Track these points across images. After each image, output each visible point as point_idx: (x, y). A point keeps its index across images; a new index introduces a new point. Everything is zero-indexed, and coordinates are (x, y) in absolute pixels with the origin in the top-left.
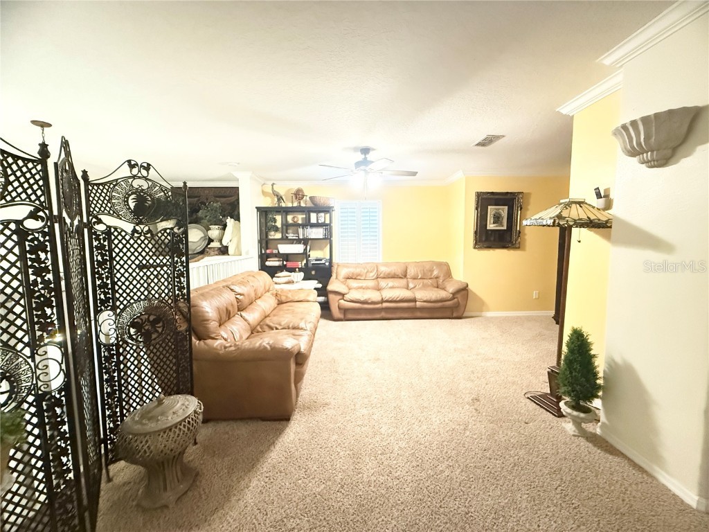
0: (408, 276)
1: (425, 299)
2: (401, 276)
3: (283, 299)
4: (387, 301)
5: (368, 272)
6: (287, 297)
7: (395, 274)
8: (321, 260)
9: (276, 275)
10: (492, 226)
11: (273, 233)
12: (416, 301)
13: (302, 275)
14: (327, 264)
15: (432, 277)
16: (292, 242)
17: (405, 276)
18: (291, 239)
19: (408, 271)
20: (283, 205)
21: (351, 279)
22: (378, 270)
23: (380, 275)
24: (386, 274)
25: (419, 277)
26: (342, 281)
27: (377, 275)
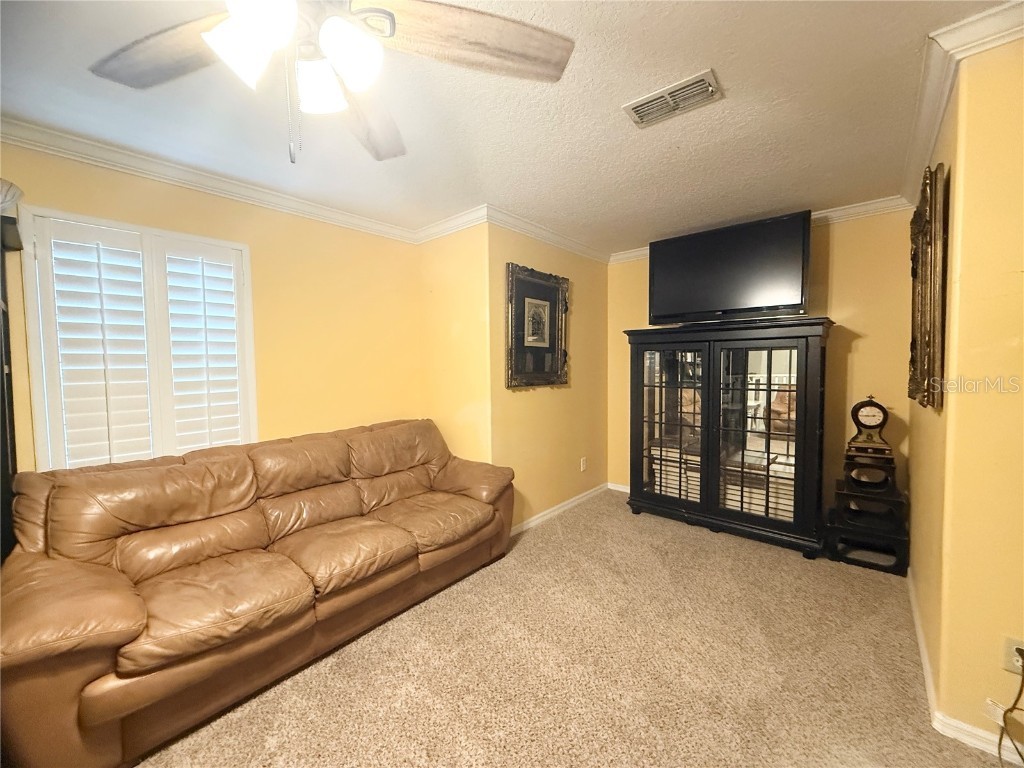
1: (442, 541)
2: (337, 476)
5: (218, 486)
7: (318, 475)
10: (531, 339)
12: (418, 555)
15: (415, 463)
17: (347, 475)
19: (356, 457)
21: (143, 528)
22: (261, 472)
23: (268, 487)
24: (290, 480)
25: (386, 471)
26: (89, 554)
27: (258, 488)
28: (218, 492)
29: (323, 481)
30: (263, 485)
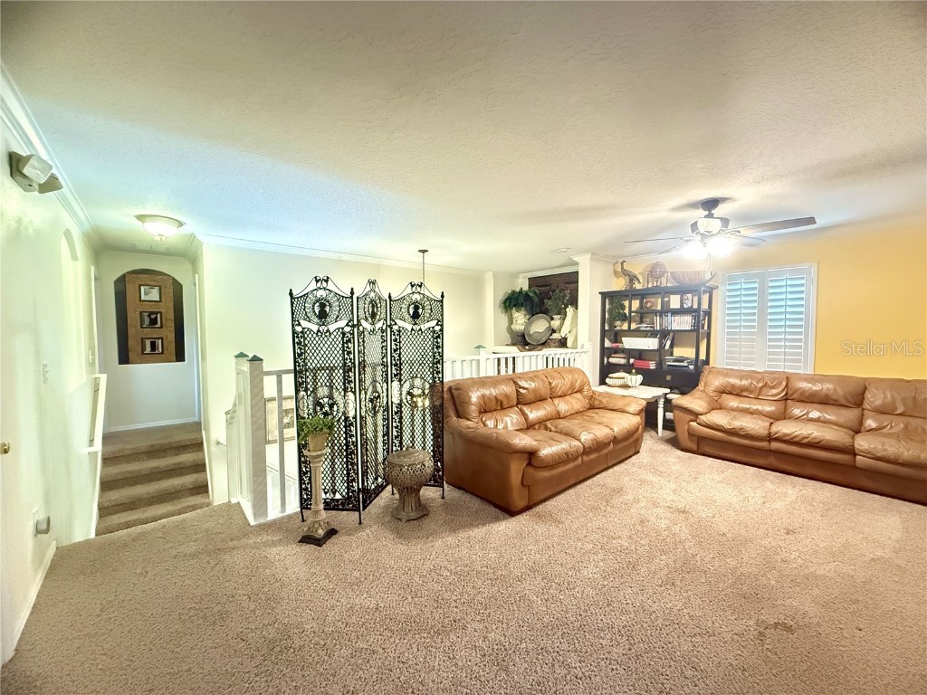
0: (866, 405)
1: (879, 455)
2: (844, 402)
3: (597, 403)
4: (777, 440)
5: (765, 385)
6: (600, 401)
7: (827, 396)
8: (682, 361)
9: (610, 375)
11: (618, 323)
12: (855, 455)
13: (640, 378)
14: (692, 367)
16: (645, 334)
17: (856, 404)
18: (643, 331)
19: (868, 395)
20: (638, 286)
21: (731, 393)
22: (790, 386)
23: (792, 394)
24: (806, 394)
25: (897, 412)
26: (712, 395)
27: (787, 394)
28: (764, 389)
29: (832, 402)
30: (790, 393)
